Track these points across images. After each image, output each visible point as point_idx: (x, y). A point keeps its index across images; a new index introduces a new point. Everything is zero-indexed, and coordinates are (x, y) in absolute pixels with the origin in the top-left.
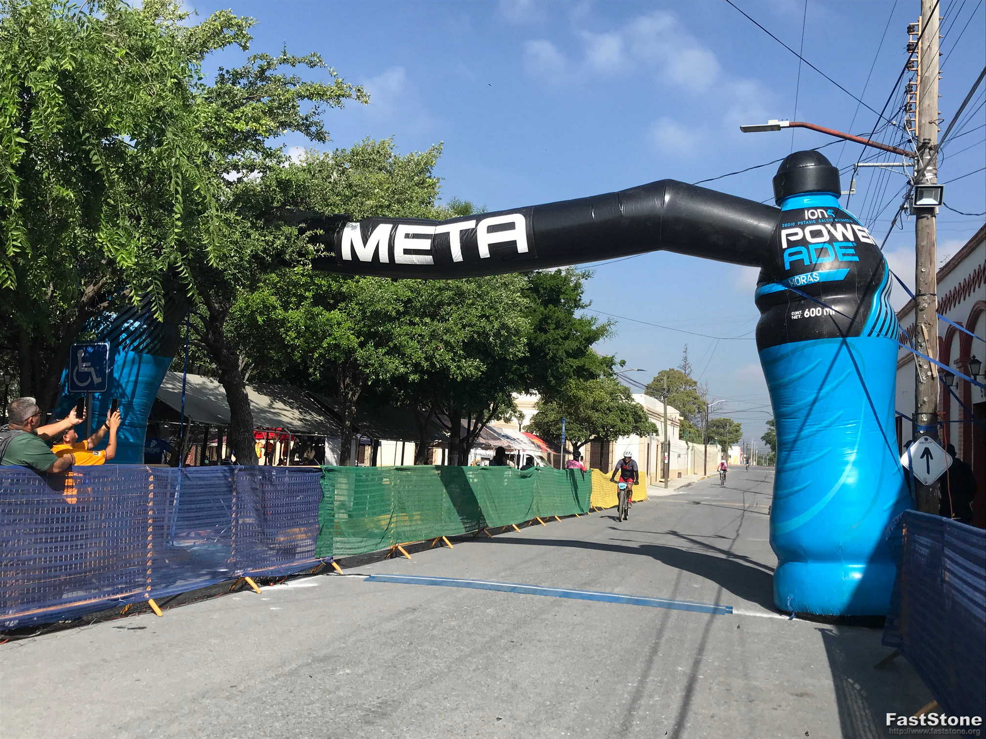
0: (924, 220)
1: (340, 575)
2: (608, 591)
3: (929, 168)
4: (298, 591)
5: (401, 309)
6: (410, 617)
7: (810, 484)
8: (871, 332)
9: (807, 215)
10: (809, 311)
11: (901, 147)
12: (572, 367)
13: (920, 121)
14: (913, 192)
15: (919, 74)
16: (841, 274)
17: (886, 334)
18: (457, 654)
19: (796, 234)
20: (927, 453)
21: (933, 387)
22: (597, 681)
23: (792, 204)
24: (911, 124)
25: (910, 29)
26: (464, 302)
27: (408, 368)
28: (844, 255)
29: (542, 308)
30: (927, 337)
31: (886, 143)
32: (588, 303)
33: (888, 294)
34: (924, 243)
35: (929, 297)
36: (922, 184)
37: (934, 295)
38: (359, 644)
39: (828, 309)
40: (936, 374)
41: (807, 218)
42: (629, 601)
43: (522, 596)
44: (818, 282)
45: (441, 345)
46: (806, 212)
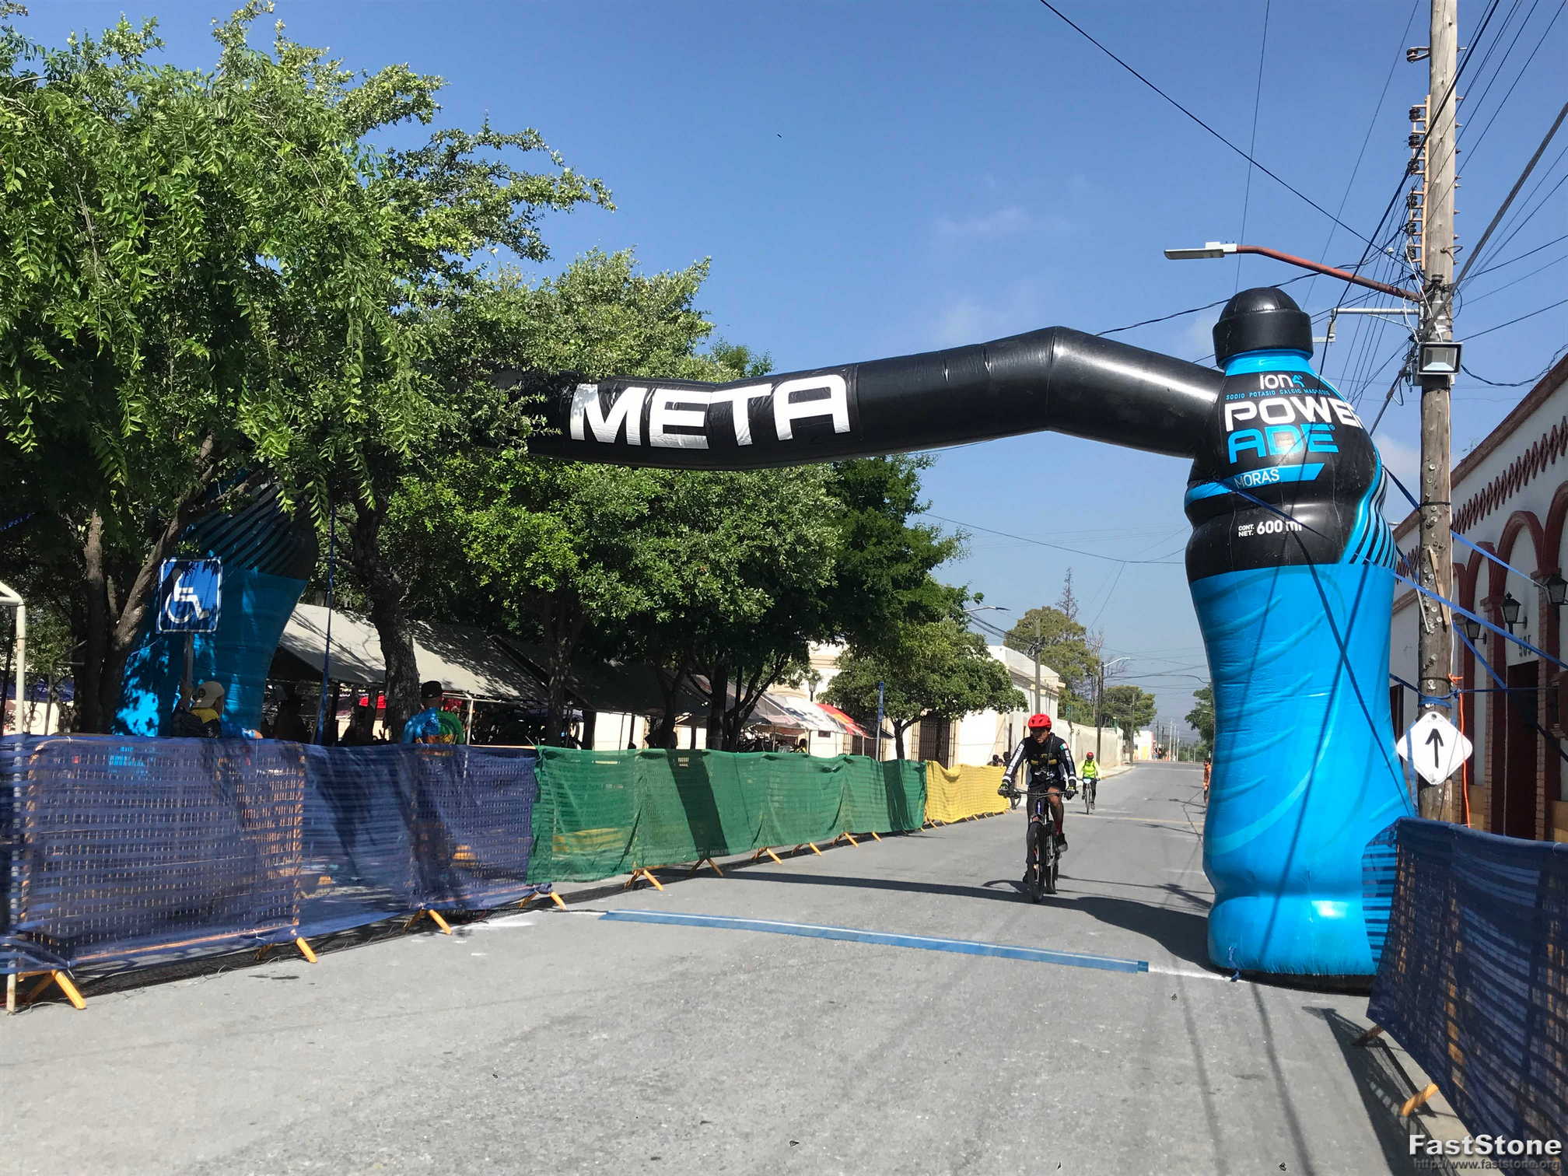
0: (1434, 393)
1: (561, 911)
2: (963, 938)
3: (1441, 317)
4: (505, 931)
5: (645, 511)
6: (679, 968)
7: (1263, 781)
8: (1355, 557)
9: (1263, 382)
10: (1264, 525)
11: (1401, 286)
12: (901, 602)
13: (1427, 250)
14: (1417, 352)
15: (1427, 179)
16: (1312, 472)
17: (1377, 561)
18: (755, 1018)
19: (1246, 410)
20: (1435, 736)
21: (1445, 639)
22: (959, 1054)
23: (1240, 366)
24: (1414, 252)
25: (1414, 114)
26: (740, 502)
27: (655, 602)
28: (1316, 443)
29: (857, 513)
30: (1436, 567)
31: (1378, 279)
32: (925, 504)
33: (1381, 501)
34: (1433, 428)
35: (1440, 509)
36: (1433, 340)
37: (1447, 504)
38: (613, 1002)
39: (1292, 523)
40: (1449, 620)
41: (1262, 387)
42: (995, 952)
43: (837, 943)
44: (1278, 483)
45: (706, 568)
46: (1262, 377)
